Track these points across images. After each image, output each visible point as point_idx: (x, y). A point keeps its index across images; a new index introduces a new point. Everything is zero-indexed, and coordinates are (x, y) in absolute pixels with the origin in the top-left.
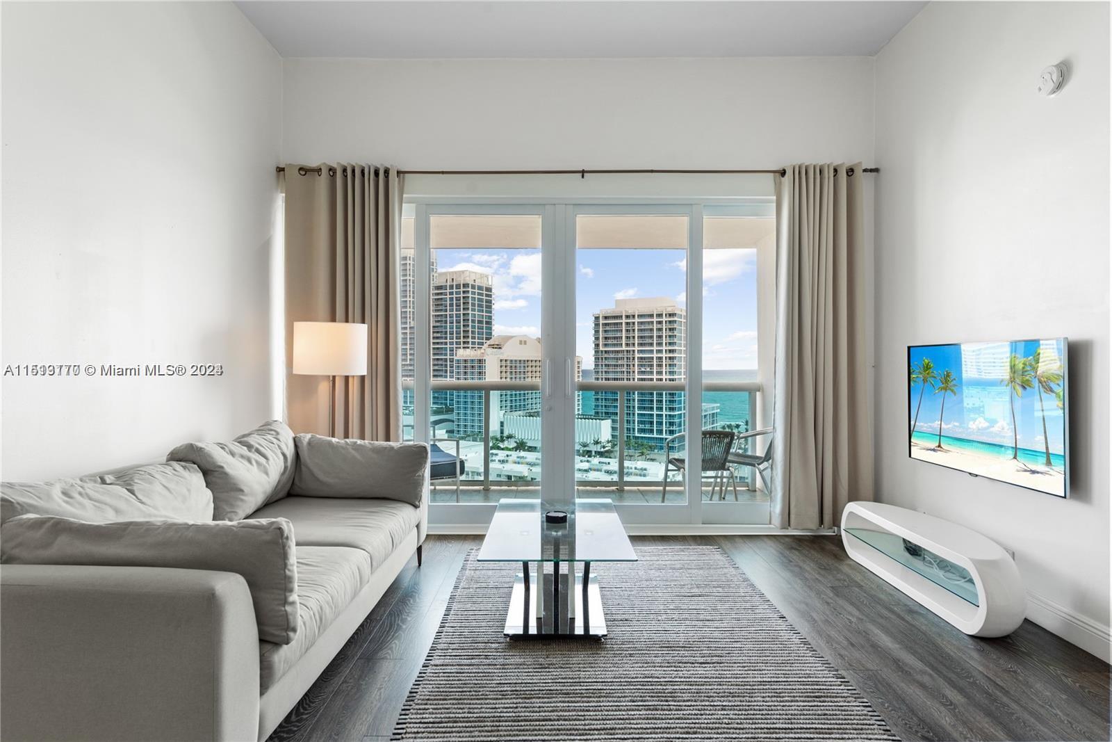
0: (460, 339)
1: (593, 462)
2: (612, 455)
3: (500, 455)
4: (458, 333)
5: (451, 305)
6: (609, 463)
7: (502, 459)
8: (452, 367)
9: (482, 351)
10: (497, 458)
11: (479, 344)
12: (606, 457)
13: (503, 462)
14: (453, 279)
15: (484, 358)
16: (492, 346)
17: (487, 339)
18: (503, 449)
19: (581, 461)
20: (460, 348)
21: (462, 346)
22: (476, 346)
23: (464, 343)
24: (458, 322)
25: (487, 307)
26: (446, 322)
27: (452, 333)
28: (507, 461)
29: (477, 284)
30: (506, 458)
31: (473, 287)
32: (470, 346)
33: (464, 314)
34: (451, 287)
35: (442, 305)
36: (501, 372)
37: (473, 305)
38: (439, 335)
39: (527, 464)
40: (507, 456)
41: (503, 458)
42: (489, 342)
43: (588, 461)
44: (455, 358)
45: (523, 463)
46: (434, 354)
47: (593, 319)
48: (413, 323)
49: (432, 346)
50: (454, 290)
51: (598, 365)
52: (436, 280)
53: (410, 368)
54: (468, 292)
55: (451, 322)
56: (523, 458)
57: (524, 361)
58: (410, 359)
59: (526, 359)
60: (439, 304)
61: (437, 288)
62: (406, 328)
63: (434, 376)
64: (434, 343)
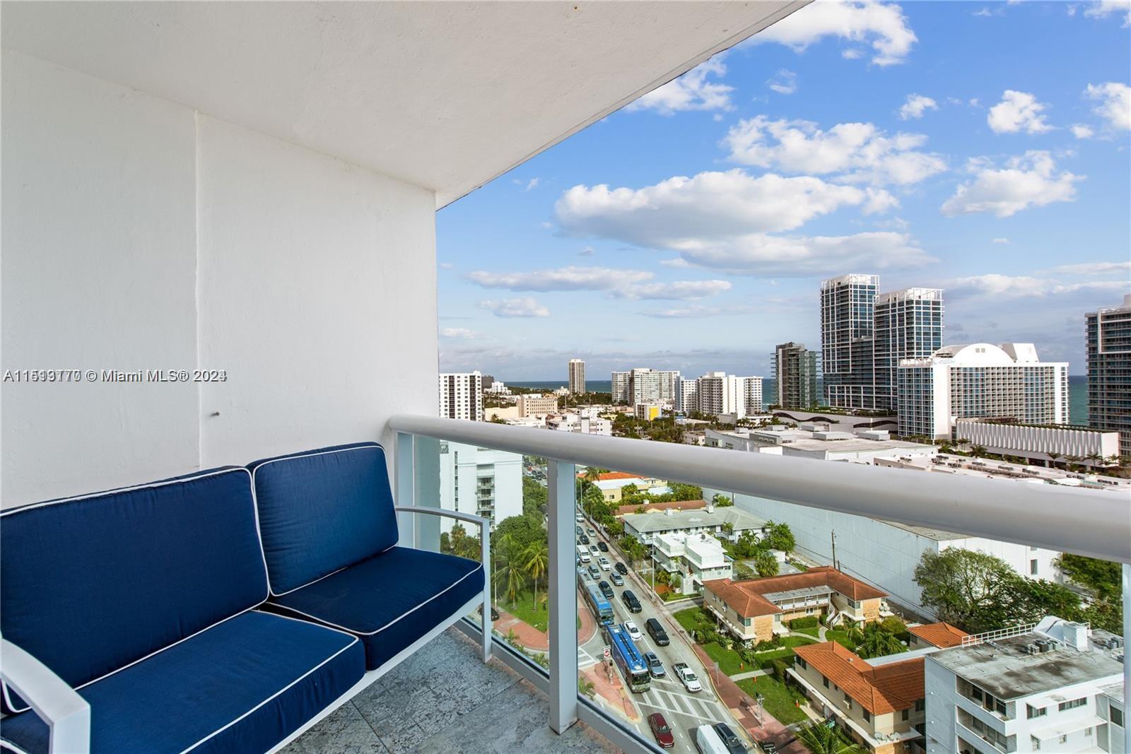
0: (904, 350)
1: (1087, 479)
2: (1120, 473)
3: (950, 458)
4: (902, 345)
5: (894, 321)
6: (1116, 483)
7: (952, 462)
8: (895, 375)
9: (929, 360)
10: (947, 462)
11: (925, 354)
12: (1111, 475)
13: (954, 466)
14: (895, 298)
15: (931, 367)
16: (942, 356)
17: (935, 349)
18: (955, 453)
19: (1068, 476)
20: (904, 358)
21: (906, 356)
22: (922, 356)
23: (908, 353)
24: (901, 335)
25: (934, 319)
26: (888, 336)
27: (894, 346)
28: (960, 466)
29: (922, 299)
30: (958, 463)
31: (918, 302)
32: (915, 356)
33: (907, 328)
34: (894, 305)
35: (884, 321)
36: (952, 380)
37: (918, 319)
38: (881, 348)
39: (986, 471)
40: (960, 460)
41: (955, 462)
42: (936, 352)
43: (1078, 477)
44: (898, 367)
45: (980, 470)
46: (876, 365)
47: (1087, 319)
48: (855, 340)
49: (874, 358)
50: (897, 307)
51: (1095, 371)
52: (877, 300)
53: (852, 377)
54: (913, 307)
55: (894, 336)
56: (981, 464)
57: (982, 369)
58: (852, 370)
59: (985, 366)
60: (881, 321)
61: (878, 308)
62: (848, 344)
63: (876, 383)
64: (876, 355)
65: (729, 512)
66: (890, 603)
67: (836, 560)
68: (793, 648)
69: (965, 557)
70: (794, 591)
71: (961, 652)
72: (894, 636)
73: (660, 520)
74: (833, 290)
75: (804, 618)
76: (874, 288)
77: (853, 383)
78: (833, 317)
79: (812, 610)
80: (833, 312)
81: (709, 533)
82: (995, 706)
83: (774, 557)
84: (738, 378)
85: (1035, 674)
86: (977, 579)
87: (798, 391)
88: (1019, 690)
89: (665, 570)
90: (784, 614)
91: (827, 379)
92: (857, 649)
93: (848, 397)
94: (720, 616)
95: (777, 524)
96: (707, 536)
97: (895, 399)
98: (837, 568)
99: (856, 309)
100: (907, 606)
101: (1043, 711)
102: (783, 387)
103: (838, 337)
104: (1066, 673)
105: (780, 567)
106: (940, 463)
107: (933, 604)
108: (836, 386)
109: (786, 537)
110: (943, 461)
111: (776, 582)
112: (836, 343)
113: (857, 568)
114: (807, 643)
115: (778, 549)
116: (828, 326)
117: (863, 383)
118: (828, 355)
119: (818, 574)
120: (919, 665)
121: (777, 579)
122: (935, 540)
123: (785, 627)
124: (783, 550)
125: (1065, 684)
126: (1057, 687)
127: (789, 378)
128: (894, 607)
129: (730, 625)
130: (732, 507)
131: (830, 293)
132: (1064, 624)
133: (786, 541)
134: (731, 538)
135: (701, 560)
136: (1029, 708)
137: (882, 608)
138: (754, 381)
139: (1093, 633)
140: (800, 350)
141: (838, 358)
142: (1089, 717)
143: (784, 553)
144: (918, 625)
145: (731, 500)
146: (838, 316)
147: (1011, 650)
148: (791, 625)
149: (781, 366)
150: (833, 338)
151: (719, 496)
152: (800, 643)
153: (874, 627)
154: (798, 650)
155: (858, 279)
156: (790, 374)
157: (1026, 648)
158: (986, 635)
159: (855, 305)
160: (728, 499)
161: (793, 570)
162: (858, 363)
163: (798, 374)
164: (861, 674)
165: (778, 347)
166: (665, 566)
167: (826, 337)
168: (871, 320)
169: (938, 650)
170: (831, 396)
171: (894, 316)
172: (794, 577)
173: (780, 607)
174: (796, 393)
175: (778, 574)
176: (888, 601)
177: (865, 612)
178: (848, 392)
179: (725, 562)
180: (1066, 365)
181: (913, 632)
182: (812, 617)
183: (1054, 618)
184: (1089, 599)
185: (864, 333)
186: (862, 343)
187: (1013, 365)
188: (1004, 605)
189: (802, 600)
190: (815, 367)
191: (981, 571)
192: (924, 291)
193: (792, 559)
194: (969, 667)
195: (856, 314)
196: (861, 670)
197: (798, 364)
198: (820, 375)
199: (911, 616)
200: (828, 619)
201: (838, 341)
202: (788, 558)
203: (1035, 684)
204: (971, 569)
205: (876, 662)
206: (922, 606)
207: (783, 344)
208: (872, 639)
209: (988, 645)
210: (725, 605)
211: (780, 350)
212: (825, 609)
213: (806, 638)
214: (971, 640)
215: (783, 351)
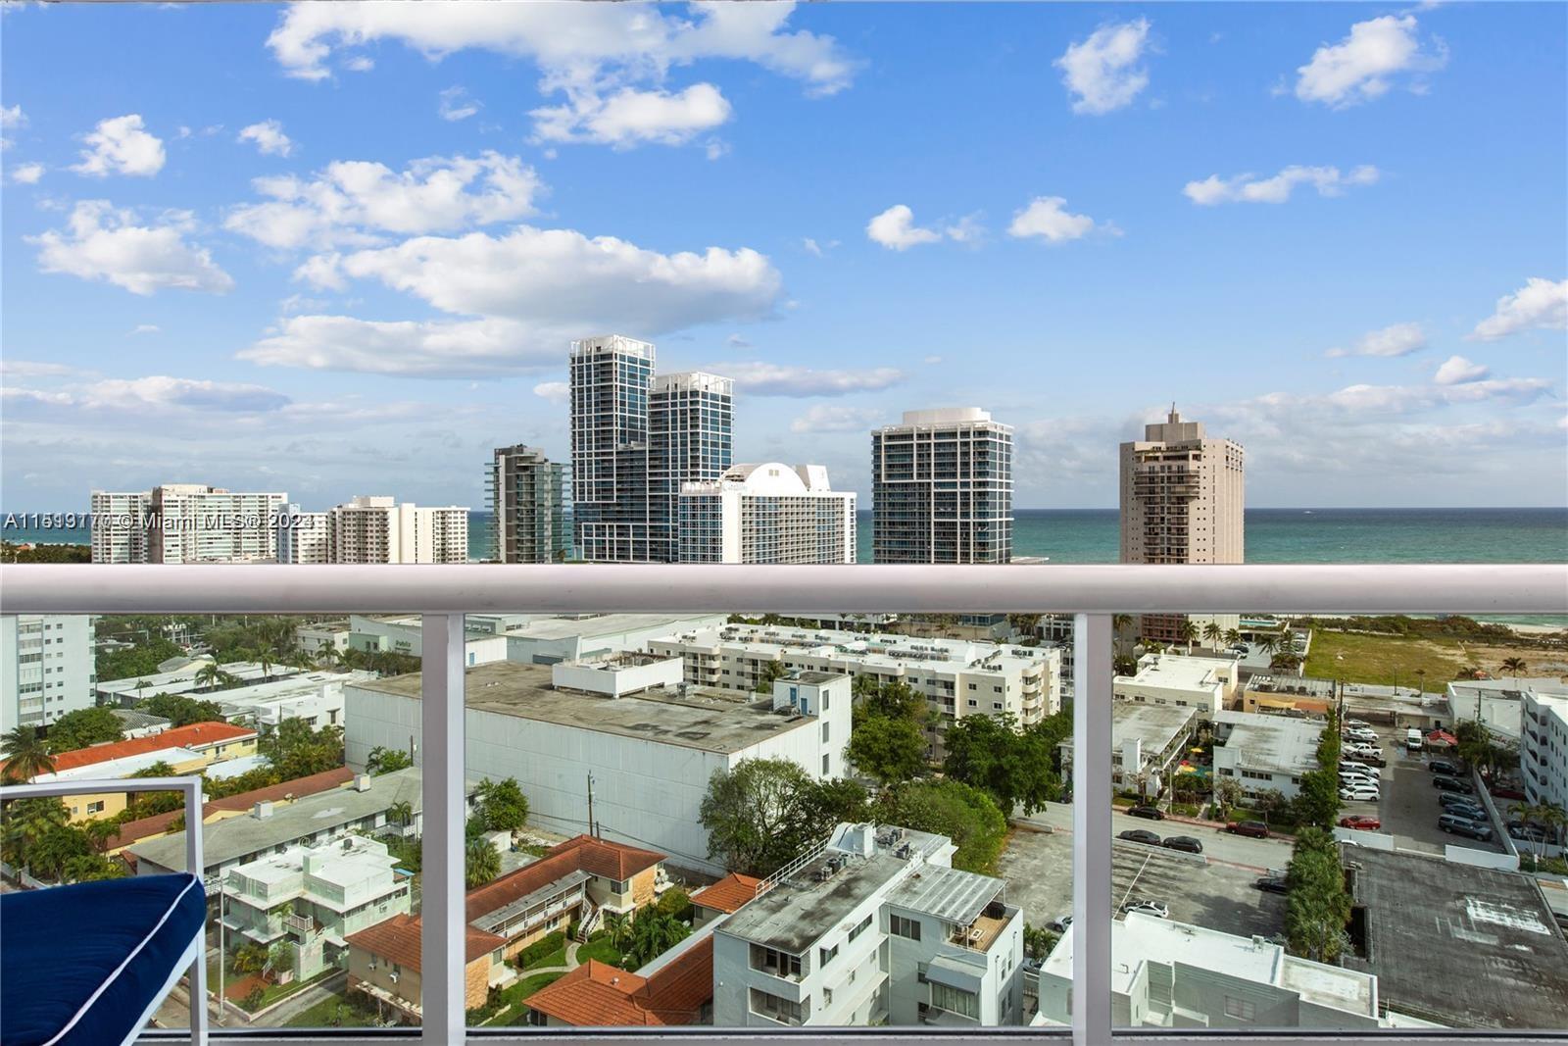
0: (687, 468)
1: (872, 640)
2: (899, 630)
3: (741, 630)
4: (684, 460)
5: (674, 421)
6: (895, 642)
7: (744, 636)
8: (675, 507)
9: (717, 485)
10: (737, 635)
11: (713, 474)
12: (891, 633)
13: (745, 640)
14: (676, 385)
15: (720, 495)
16: (730, 478)
17: (725, 468)
18: (746, 622)
19: (856, 639)
20: (687, 480)
21: (689, 477)
22: (710, 478)
23: (692, 473)
24: (684, 444)
25: (723, 423)
26: (667, 445)
27: (675, 460)
28: (751, 639)
29: (709, 391)
30: (750, 635)
31: (705, 395)
32: (701, 477)
33: (692, 434)
34: (674, 396)
35: (661, 420)
36: (744, 514)
37: (705, 420)
38: (657, 463)
39: (779, 642)
40: (752, 631)
41: (746, 635)
42: (726, 473)
43: (865, 639)
44: (680, 495)
45: (773, 642)
46: (651, 490)
47: (872, 439)
48: (621, 446)
49: (648, 478)
50: (679, 400)
51: (879, 504)
52: (653, 386)
53: (617, 509)
54: (698, 402)
55: (675, 445)
56: (774, 634)
57: (776, 498)
58: (617, 497)
59: (778, 496)
60: (658, 419)
61: (654, 397)
62: (612, 453)
63: (651, 520)
64: (650, 474)
65: (404, 780)
66: (669, 868)
67: (594, 821)
68: (524, 1001)
69: (758, 769)
70: (527, 897)
71: (754, 907)
72: (675, 917)
73: (240, 833)
74: (589, 359)
75: (543, 939)
76: (646, 363)
77: (618, 520)
78: (589, 405)
79: (555, 920)
80: (589, 397)
81: (359, 833)
82: (790, 967)
83: (492, 845)
84: (420, 510)
85: (828, 905)
86: (771, 797)
87: (533, 534)
88: (813, 933)
89: (253, 942)
90: (509, 945)
91: (580, 511)
92: (624, 959)
93: (611, 542)
94: (384, 995)
95: (497, 782)
96: (356, 840)
97: (675, 545)
98: (595, 835)
99: (623, 396)
100: (690, 865)
101: (835, 950)
102: (507, 527)
103: (597, 440)
104: (856, 891)
105: (502, 861)
106: (730, 639)
107: (722, 850)
108: (594, 524)
109: (513, 803)
110: (733, 635)
111: (496, 891)
112: (593, 451)
113: (624, 828)
114: (548, 981)
115: (498, 828)
116: (581, 420)
117: (632, 520)
118: (582, 471)
119: (565, 854)
120: (706, 949)
121: (498, 885)
122: (724, 754)
123: (511, 967)
124: (506, 829)
125: (855, 906)
126: (848, 912)
127: (518, 510)
128: (674, 872)
129: (406, 1005)
130: (410, 768)
131: (585, 364)
132: (854, 829)
133: (512, 810)
134: (407, 831)
135: (343, 895)
136: (823, 951)
137: (658, 879)
138: (452, 515)
139: (877, 832)
140: (537, 460)
141: (597, 477)
142: (874, 937)
143: (508, 834)
144: (703, 889)
145: (407, 757)
146: (596, 404)
147: (805, 883)
148: (520, 962)
149: (502, 488)
150: (589, 441)
151: (383, 752)
152: (535, 987)
153: (647, 914)
154: (532, 1002)
155: (627, 346)
156: (518, 503)
157: (820, 875)
158: (780, 873)
159: (622, 389)
160: (402, 754)
161: (524, 860)
162: (625, 486)
163: (533, 503)
164: (630, 998)
165: (499, 453)
166: (252, 933)
167: (578, 439)
168: (643, 416)
169: (728, 916)
170: (586, 542)
171: (674, 413)
172: (526, 872)
173: (502, 935)
174: (529, 537)
175: (499, 876)
176: (666, 866)
177: (637, 893)
178: (611, 535)
179: (396, 882)
180: (854, 495)
181: (698, 902)
182: (556, 932)
183: (845, 824)
184: (873, 791)
185: (634, 436)
186: (632, 452)
187: (806, 494)
188: (797, 825)
189: (539, 908)
190: (560, 491)
191: (775, 785)
192: (712, 378)
193: (523, 841)
194: (764, 925)
195: (623, 404)
196: (630, 992)
197: (533, 485)
198: (568, 505)
199: (693, 879)
200: (581, 928)
201: (597, 448)
202: (515, 841)
203: (828, 918)
204: (765, 785)
205: (648, 971)
206: (708, 858)
207: (507, 446)
208: (645, 934)
209: (783, 885)
210: (397, 970)
211: (502, 458)
212: (575, 912)
213: (545, 974)
214: (765, 886)
215: (507, 460)
